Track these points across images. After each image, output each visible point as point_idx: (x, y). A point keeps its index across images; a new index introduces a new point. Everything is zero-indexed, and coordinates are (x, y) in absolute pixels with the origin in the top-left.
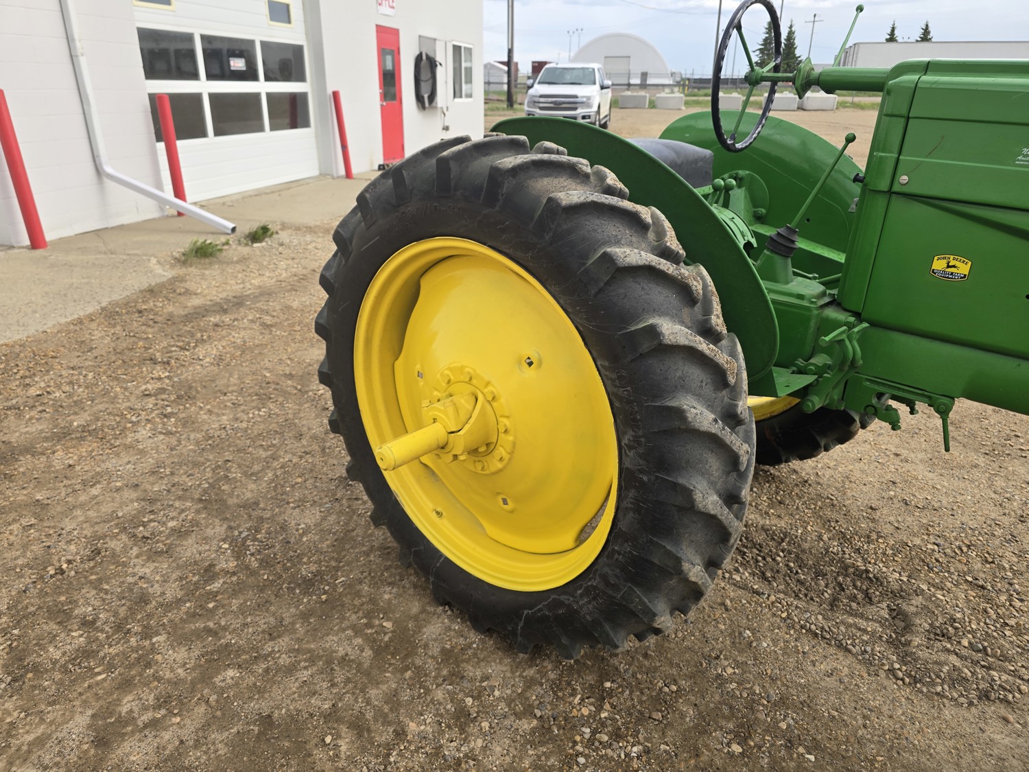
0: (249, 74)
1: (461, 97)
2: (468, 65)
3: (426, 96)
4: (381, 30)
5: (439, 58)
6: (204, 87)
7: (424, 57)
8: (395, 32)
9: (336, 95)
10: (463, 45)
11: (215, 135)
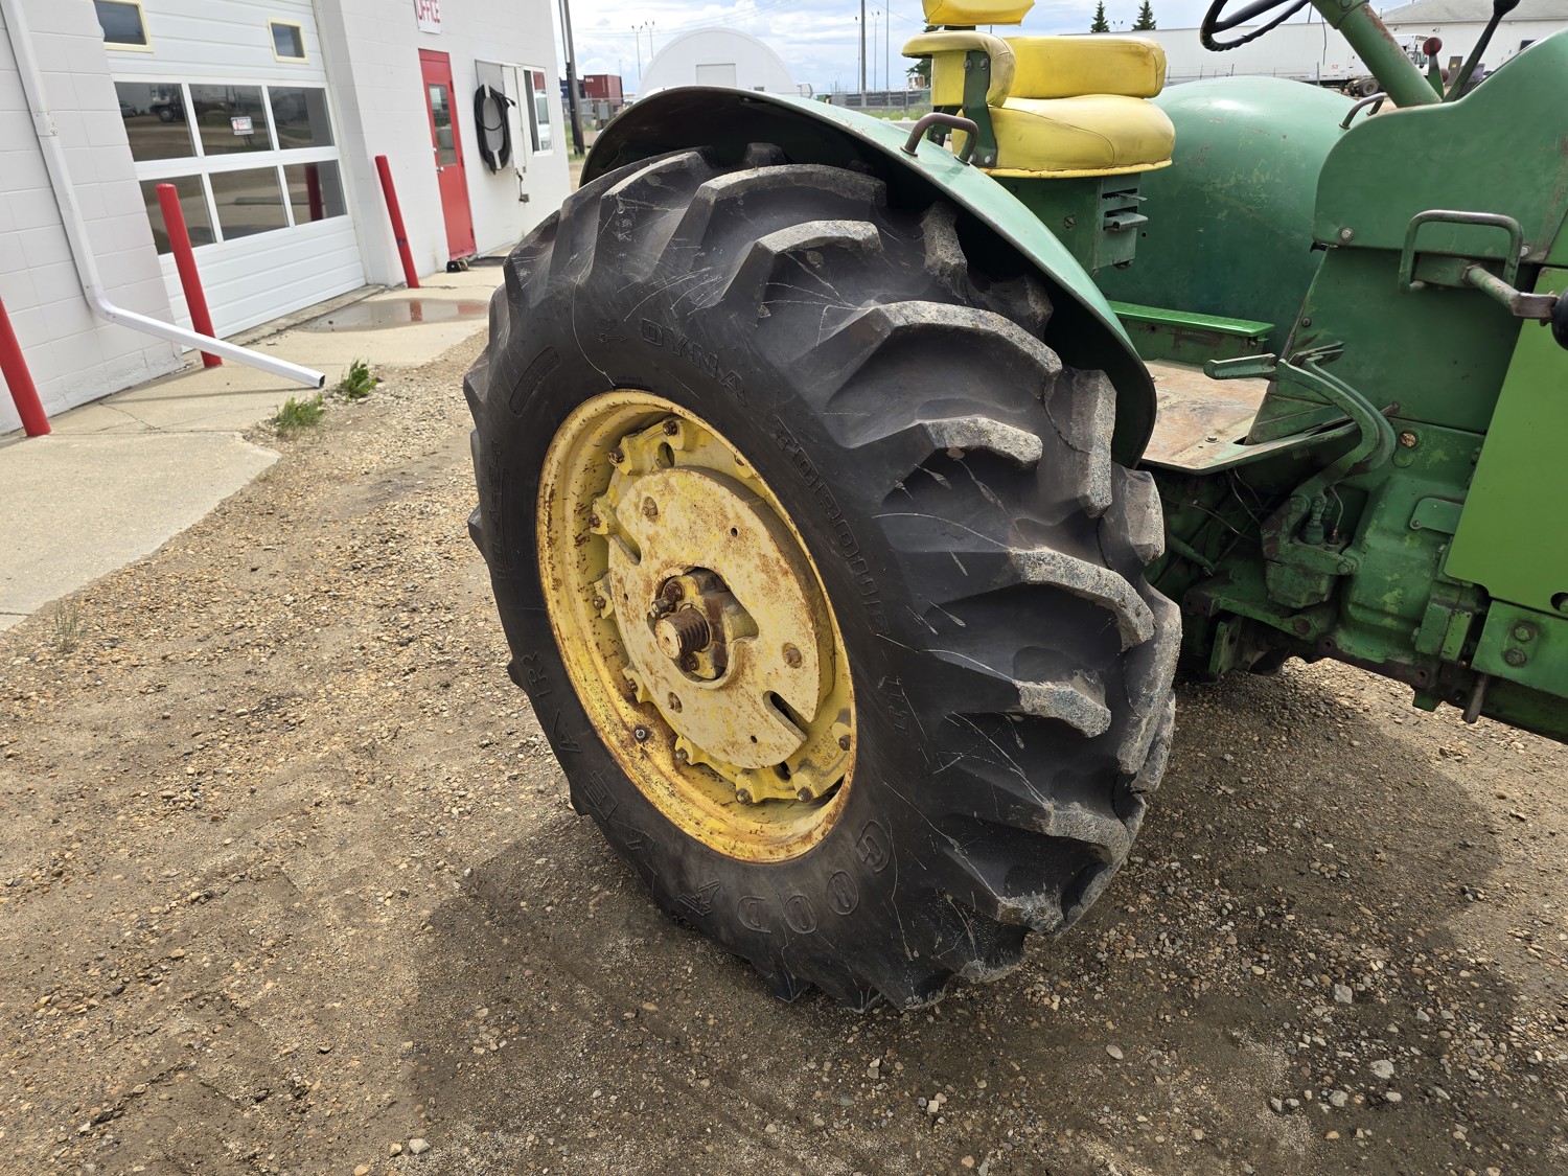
0: (259, 140)
1: (538, 149)
2: (541, 96)
3: (496, 153)
4: (426, 55)
5: (510, 94)
6: (202, 165)
7: (488, 94)
8: (444, 58)
9: (381, 162)
10: (534, 70)
11: (225, 239)
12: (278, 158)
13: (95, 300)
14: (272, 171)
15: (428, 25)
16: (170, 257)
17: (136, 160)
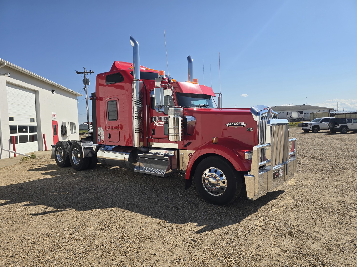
0: (26, 132)
1: (73, 133)
2: (75, 126)
3: (64, 134)
4: (53, 121)
5: (67, 126)
6: (18, 134)
7: (63, 126)
8: (57, 121)
9: (44, 134)
10: (73, 122)
11: (19, 143)
12: (28, 134)
13: (3, 148)
14: (27, 135)
15: (54, 117)
16: (12, 145)
17: (10, 133)
